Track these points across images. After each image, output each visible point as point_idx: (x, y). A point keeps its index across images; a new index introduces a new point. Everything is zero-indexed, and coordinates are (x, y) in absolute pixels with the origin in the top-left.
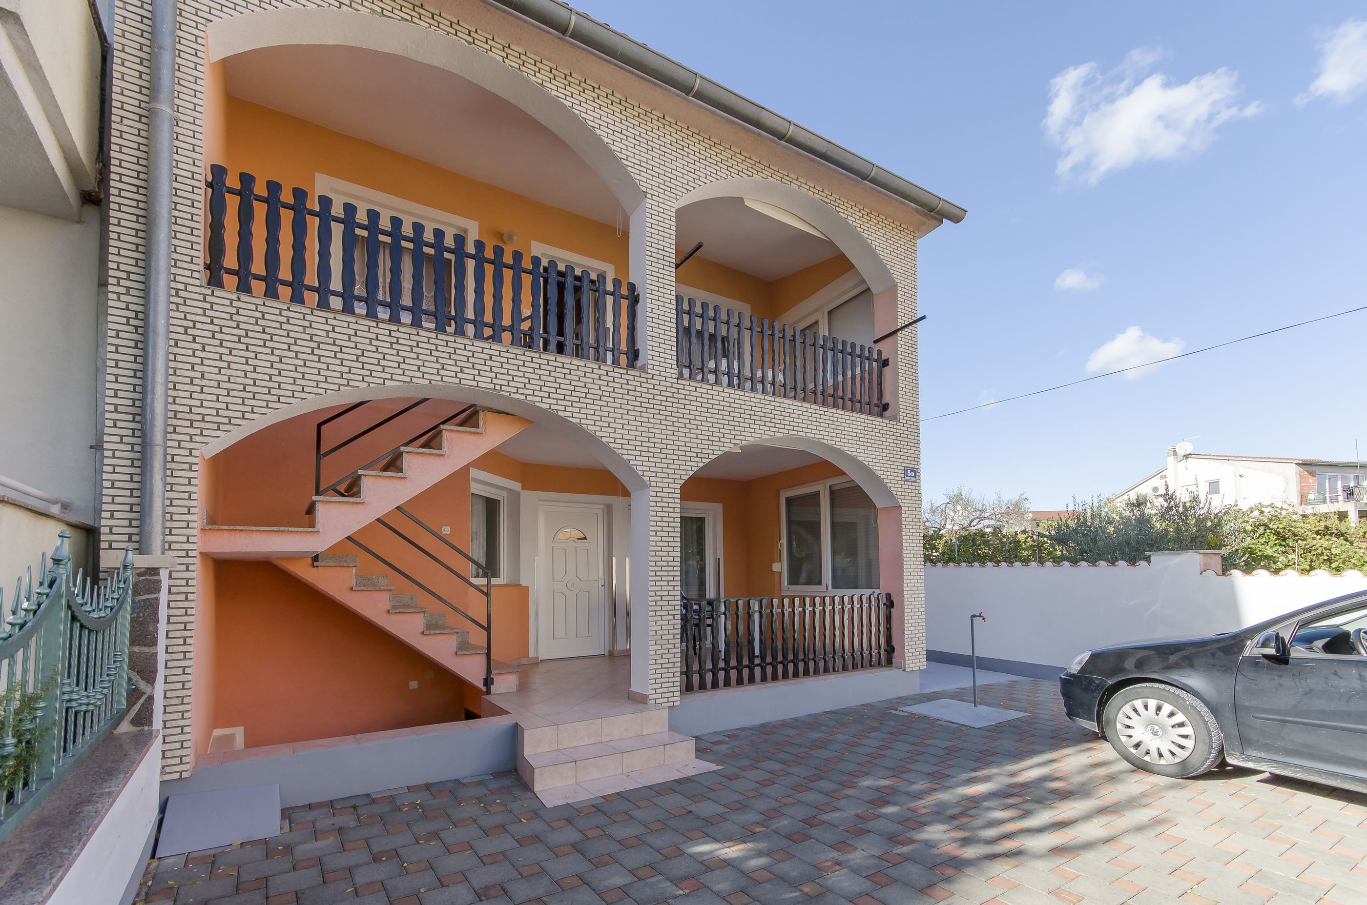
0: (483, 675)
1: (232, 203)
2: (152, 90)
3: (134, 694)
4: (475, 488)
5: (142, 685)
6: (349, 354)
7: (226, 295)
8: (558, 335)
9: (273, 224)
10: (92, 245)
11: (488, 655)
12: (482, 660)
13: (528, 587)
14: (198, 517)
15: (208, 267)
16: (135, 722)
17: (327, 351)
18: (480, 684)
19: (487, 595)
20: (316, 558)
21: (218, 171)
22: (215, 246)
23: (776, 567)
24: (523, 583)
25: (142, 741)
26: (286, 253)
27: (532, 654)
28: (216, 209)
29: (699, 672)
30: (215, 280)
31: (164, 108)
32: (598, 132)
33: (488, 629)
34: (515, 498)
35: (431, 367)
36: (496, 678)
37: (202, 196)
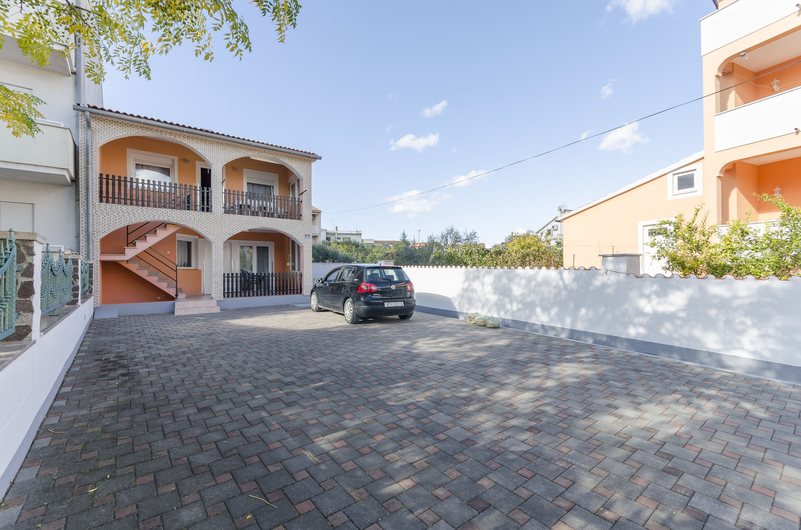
0: (175, 293)
1: (104, 181)
2: (87, 162)
3: (89, 287)
4: (178, 238)
5: (91, 286)
6: (131, 215)
7: (103, 204)
8: (188, 204)
9: (114, 184)
10: (74, 191)
11: (176, 288)
12: (175, 289)
13: (201, 270)
14: (99, 253)
15: (99, 197)
16: (89, 292)
17: (126, 214)
18: (174, 296)
19: (176, 271)
20: (127, 261)
21: (101, 175)
22: (101, 192)
23: (288, 264)
24: (199, 269)
25: (90, 296)
26: (117, 191)
27: (202, 292)
28: (101, 183)
29: (231, 292)
30: (101, 201)
31: (90, 166)
32: (197, 150)
33: (176, 281)
34: (196, 241)
35: (152, 216)
36: (179, 294)
37: (98, 180)
